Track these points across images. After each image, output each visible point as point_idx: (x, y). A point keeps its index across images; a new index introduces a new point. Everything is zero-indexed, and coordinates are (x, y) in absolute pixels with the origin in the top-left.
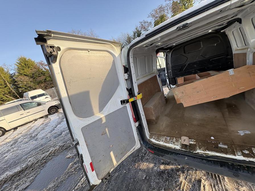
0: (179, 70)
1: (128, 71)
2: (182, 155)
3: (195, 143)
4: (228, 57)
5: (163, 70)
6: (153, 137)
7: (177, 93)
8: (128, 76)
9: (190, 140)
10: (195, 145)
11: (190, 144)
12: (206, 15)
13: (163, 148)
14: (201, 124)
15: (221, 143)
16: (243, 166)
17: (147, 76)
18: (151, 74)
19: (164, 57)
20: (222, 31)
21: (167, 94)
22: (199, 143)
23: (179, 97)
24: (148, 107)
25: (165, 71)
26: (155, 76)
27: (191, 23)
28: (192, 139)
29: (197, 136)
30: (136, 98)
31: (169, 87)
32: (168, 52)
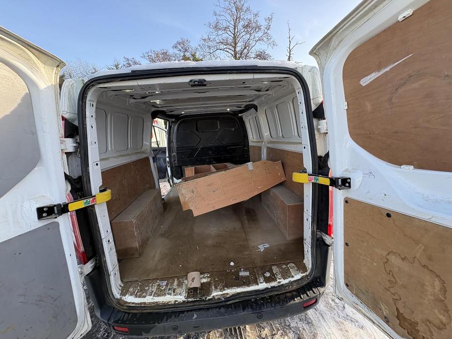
0: (188, 155)
1: (78, 134)
2: (187, 311)
3: (209, 279)
4: (245, 148)
5: (163, 150)
6: (131, 290)
7: (183, 191)
8: (75, 145)
9: (202, 276)
10: (209, 284)
11: (202, 284)
12: (228, 79)
13: (151, 311)
14: (217, 243)
15: (242, 269)
16: (265, 297)
17: (128, 155)
18: (138, 153)
19: (166, 130)
20: (239, 115)
21: (166, 194)
22: (215, 279)
23: (187, 199)
24: (125, 221)
25: (165, 152)
26: (147, 159)
27: (210, 82)
28: (205, 273)
29: (213, 265)
30: (93, 201)
31: (171, 182)
32: (172, 122)
